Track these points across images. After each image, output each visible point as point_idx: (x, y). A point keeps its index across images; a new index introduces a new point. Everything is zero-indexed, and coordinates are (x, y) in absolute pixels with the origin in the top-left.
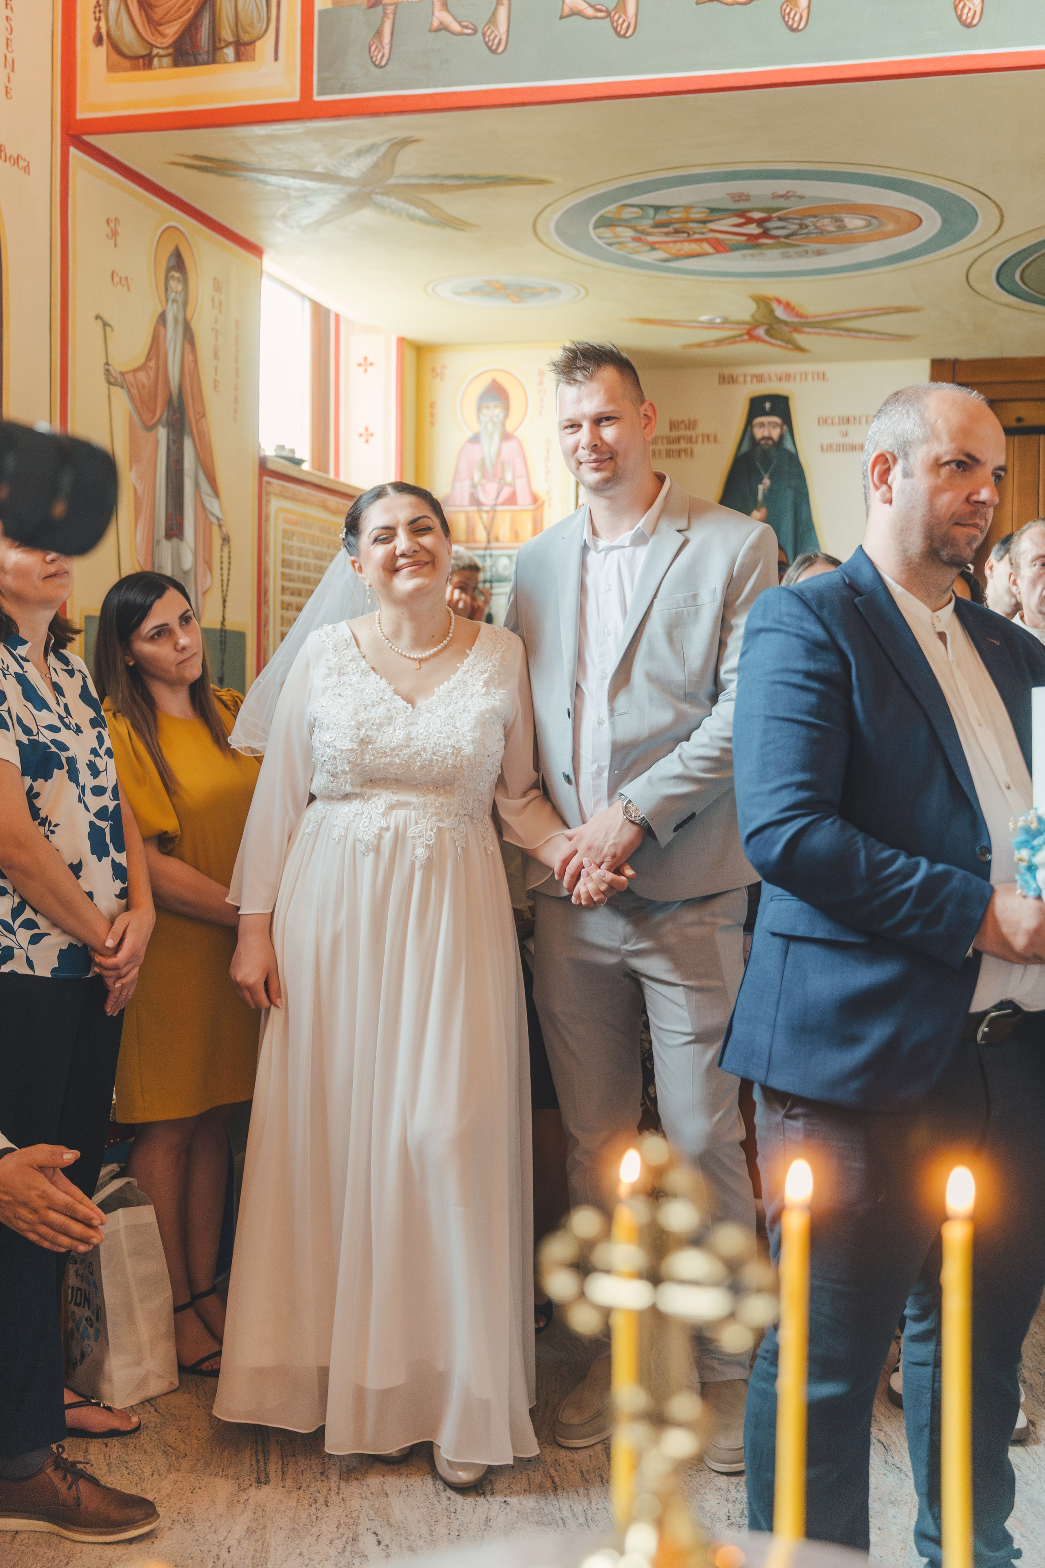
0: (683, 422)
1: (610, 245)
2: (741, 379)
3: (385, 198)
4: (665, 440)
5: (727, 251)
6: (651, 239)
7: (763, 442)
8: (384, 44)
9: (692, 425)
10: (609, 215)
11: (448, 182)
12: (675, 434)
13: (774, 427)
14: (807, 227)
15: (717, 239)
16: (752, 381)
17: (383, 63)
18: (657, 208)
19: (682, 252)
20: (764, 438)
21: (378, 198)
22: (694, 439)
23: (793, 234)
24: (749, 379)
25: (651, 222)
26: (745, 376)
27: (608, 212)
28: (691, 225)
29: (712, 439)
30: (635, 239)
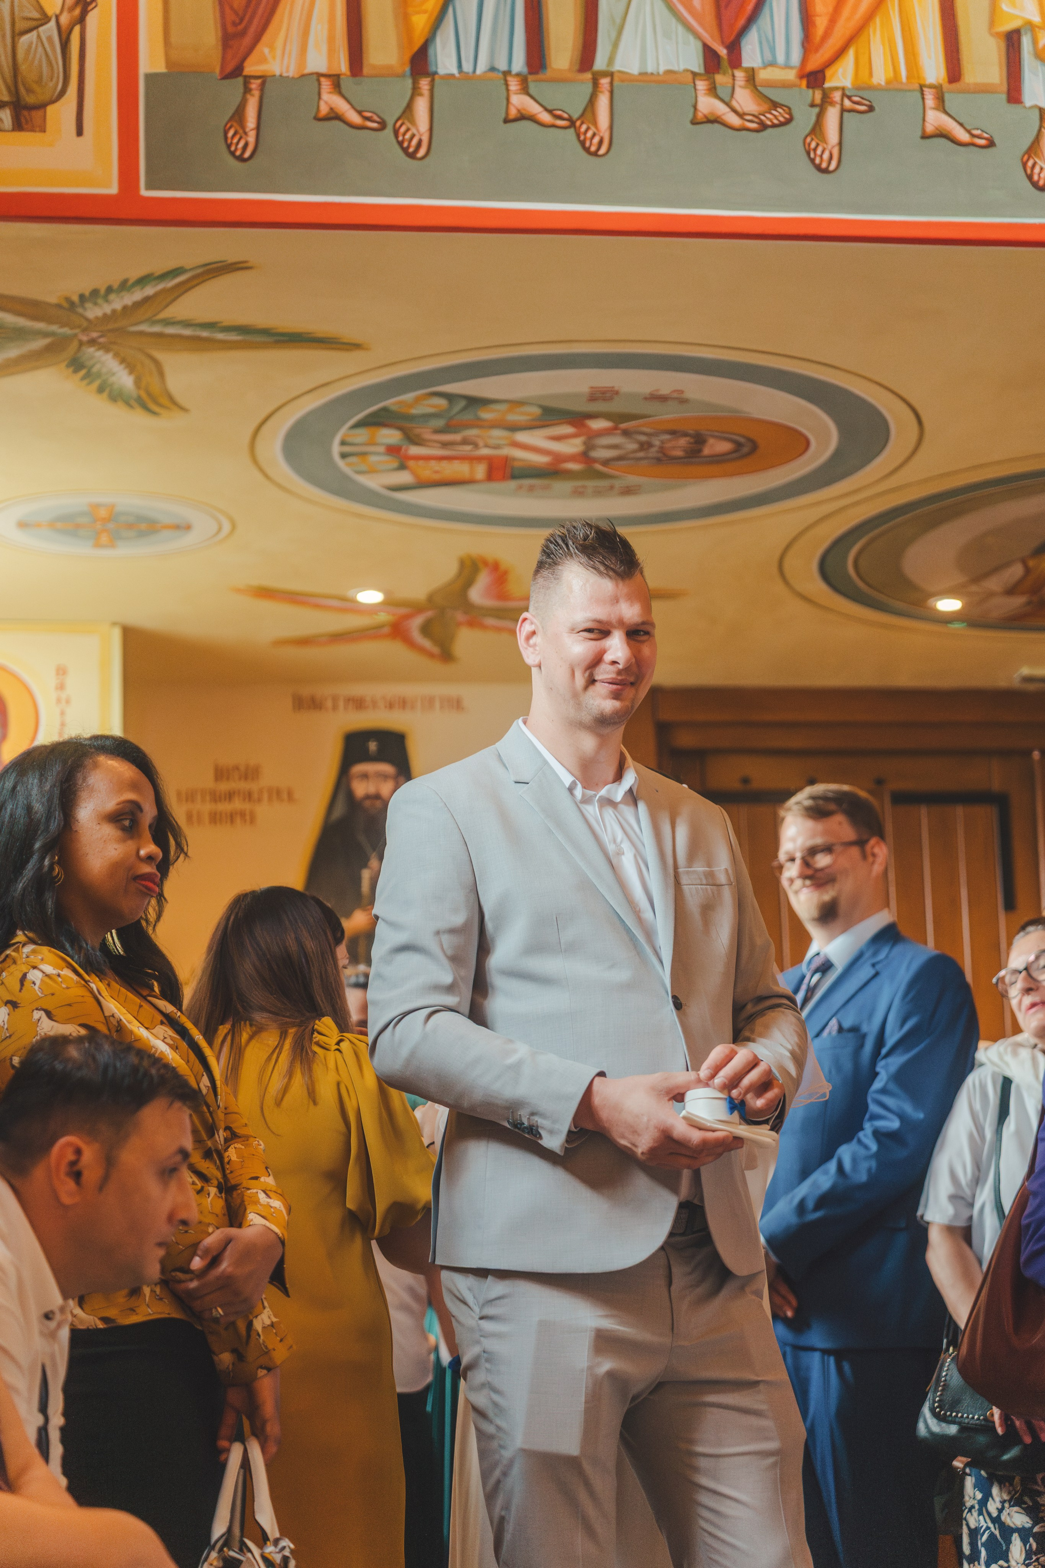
0: (237, 768)
1: (344, 456)
2: (329, 704)
3: (99, 354)
4: (208, 798)
5: (504, 478)
6: (414, 450)
7: (367, 803)
8: (247, 130)
9: (251, 773)
10: (394, 408)
11: (220, 336)
12: (224, 787)
13: (385, 781)
14: (650, 445)
15: (506, 460)
16: (346, 708)
17: (247, 154)
18: (474, 402)
19: (436, 477)
20: (368, 797)
21: (91, 350)
22: (256, 796)
23: (620, 458)
24: (341, 704)
25: (440, 423)
26: (335, 699)
27: (400, 402)
28: (497, 433)
29: (285, 796)
30: (393, 450)
